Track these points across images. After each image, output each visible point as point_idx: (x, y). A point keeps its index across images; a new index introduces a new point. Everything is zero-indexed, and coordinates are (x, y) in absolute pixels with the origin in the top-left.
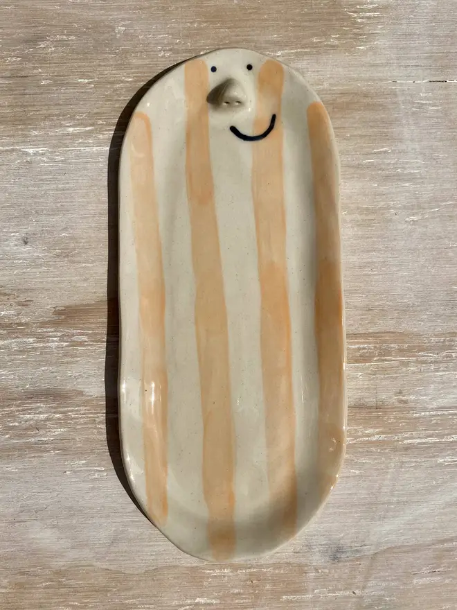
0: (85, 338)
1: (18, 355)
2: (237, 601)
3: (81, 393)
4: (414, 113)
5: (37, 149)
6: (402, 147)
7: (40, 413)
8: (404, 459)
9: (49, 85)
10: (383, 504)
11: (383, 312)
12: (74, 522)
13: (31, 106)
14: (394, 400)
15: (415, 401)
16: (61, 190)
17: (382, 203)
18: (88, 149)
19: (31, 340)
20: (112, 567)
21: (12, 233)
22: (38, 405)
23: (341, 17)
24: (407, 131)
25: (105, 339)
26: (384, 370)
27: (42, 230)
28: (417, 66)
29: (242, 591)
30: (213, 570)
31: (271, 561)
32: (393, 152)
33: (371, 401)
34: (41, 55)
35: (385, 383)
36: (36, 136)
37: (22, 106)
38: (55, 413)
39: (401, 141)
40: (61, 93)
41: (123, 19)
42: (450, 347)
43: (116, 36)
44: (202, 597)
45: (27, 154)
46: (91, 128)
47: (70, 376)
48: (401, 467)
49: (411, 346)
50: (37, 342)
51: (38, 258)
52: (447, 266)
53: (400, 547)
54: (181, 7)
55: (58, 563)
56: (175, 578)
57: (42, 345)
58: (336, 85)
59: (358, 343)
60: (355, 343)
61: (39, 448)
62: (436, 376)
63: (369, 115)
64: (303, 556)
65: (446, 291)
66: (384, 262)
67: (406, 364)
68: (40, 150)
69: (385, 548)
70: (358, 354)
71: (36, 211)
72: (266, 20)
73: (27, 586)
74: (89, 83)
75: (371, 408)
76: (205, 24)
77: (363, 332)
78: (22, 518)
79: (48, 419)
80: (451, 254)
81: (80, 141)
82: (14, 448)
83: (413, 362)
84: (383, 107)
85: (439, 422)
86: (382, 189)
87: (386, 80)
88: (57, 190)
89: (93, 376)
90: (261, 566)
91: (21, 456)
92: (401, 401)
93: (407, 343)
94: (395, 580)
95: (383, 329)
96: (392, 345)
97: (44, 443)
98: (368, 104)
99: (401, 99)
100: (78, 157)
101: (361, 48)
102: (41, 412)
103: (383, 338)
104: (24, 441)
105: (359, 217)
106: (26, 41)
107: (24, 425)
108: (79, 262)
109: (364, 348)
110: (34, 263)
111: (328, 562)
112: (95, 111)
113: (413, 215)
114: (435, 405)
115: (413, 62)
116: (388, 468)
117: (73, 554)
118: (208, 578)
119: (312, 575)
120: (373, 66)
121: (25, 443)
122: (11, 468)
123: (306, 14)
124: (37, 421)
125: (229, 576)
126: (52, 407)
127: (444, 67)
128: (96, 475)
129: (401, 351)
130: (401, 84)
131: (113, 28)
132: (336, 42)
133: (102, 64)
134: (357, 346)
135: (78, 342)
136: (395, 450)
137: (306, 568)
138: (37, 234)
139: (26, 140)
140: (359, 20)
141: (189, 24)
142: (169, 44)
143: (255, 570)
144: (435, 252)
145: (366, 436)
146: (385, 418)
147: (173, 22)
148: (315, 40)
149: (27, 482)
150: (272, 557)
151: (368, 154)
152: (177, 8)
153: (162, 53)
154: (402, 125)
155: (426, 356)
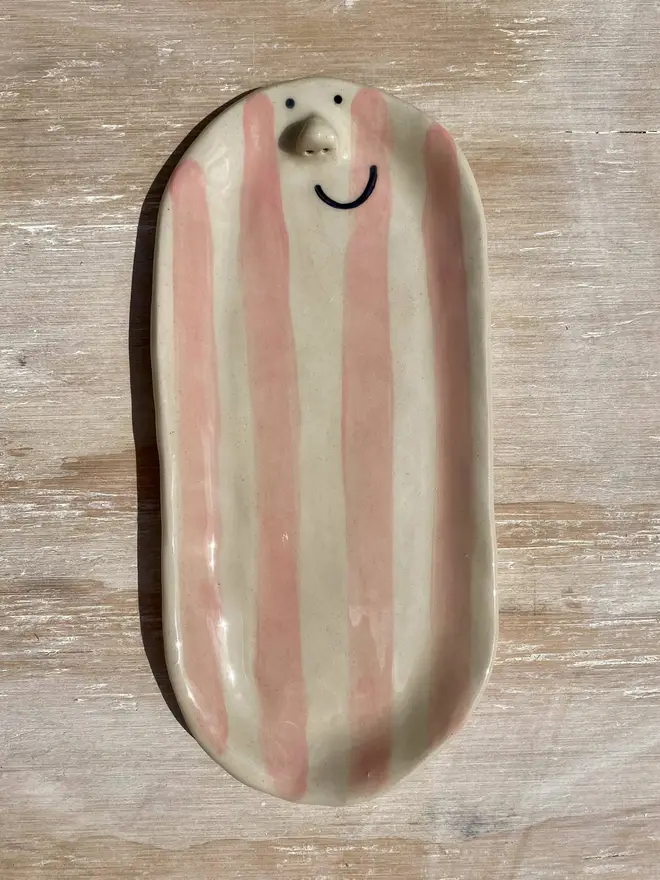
0: (107, 505)
1: (11, 527)
3: (100, 585)
4: (597, 179)
5: (41, 227)
6: (576, 228)
8: (575, 689)
9: (59, 132)
10: (540, 755)
11: (547, 473)
12: (89, 772)
13: (32, 162)
14: (560, 602)
15: (594, 605)
16: (75, 286)
17: (548, 312)
18: (115, 227)
19: (29, 506)
20: (141, 840)
21: (2, 349)
22: (39, 601)
23: (491, 36)
24: (585, 205)
25: (136, 507)
26: (547, 558)
27: (47, 346)
28: (603, 109)
29: (332, 878)
30: (291, 847)
31: (376, 836)
32: (565, 236)
33: (527, 603)
34: (49, 89)
35: (547, 577)
36: (40, 207)
37: (21, 163)
38: (62, 613)
39: (576, 219)
40: (77, 144)
41: (170, 37)
42: (644, 526)
43: (158, 61)
45: (27, 233)
46: (120, 196)
47: (85, 560)
48: (570, 701)
49: (588, 523)
50: (38, 509)
51: (41, 386)
52: (643, 405)
53: (566, 818)
54: (256, 20)
55: (64, 833)
56: (234, 858)
58: (481, 136)
59: (509, 517)
60: (505, 518)
61: (41, 664)
62: (622, 568)
63: (530, 181)
64: (423, 829)
65: (641, 442)
66: (549, 399)
67: (581, 550)
69: (544, 819)
70: (509, 533)
71: (38, 318)
72: (378, 39)
73: (19, 865)
74: (117, 130)
75: (526, 613)
76: (289, 45)
77: (516, 501)
78: (13, 766)
79: (51, 622)
80: (648, 389)
81: (104, 215)
82: (3, 664)
83: (592, 548)
84: (551, 169)
85: (626, 635)
86: (548, 291)
87: (557, 129)
88: (70, 287)
89: (118, 561)
90: (361, 843)
91: (11, 674)
92: (570, 605)
93: (580, 519)
94: (558, 866)
95: (546, 497)
96: (559, 522)
97: (46, 656)
98: (530, 166)
99: (576, 158)
100: (101, 239)
101: (521, 82)
102: (42, 612)
103: (545, 511)
104: (17, 653)
105: (512, 332)
106: (26, 68)
107: (17, 630)
108: (101, 392)
109: (517, 525)
110: (35, 393)
111: (459, 838)
112: (126, 172)
113: (593, 330)
114: (620, 610)
115: (594, 104)
116: (549, 702)
117: (84, 820)
118: (283, 858)
119: (435, 857)
120: (535, 108)
121: (18, 656)
123: (439, 31)
124: (36, 624)
125: (313, 857)
126: (58, 605)
127: (641, 112)
128: (122, 706)
129: (572, 531)
130: (579, 136)
131: (154, 50)
132: (483, 73)
133: (137, 101)
134: (505, 522)
135: (97, 510)
136: (560, 675)
137: (426, 847)
138: (40, 351)
139: (26, 213)
140: (518, 41)
141: (265, 45)
142: (237, 74)
143: (351, 848)
144: (624, 385)
145: (519, 655)
146: (547, 629)
147: (243, 42)
148: (451, 69)
149: (20, 713)
150: (377, 830)
151: (527, 239)
152: (249, 21)
153: (226, 87)
154: (579, 197)
155: (608, 538)
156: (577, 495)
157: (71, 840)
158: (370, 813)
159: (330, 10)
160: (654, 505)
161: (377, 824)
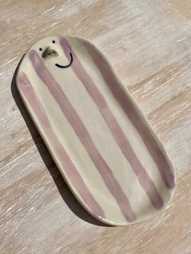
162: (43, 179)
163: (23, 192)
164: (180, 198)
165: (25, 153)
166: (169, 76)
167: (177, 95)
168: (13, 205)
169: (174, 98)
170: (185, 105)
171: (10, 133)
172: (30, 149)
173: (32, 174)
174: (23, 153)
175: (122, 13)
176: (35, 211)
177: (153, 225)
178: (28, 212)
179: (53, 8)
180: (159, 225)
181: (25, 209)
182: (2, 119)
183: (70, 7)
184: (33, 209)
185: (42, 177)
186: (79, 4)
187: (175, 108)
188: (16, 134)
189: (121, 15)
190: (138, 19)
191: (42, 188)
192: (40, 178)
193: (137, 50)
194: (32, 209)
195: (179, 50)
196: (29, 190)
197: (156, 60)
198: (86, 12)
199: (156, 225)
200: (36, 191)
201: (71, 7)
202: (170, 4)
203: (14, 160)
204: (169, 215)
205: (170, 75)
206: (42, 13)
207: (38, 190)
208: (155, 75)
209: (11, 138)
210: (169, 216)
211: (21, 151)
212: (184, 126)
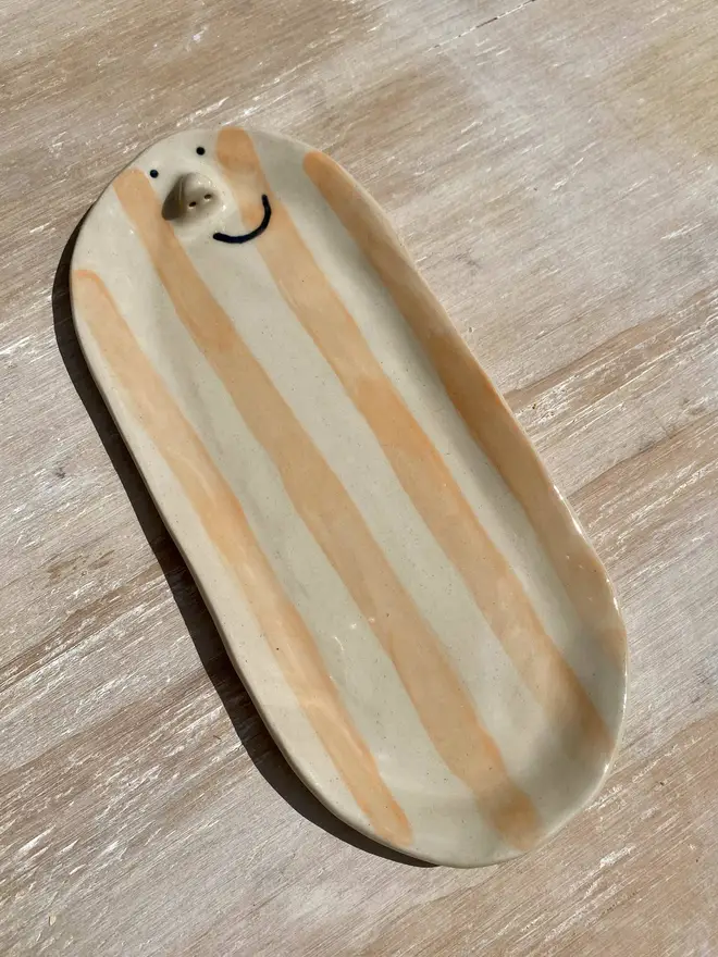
1: (131, 641)
2: (660, 828)
4: (483, 68)
5: (16, 345)
6: (491, 112)
7: (209, 710)
11: (598, 313)
14: (684, 414)
15: (710, 402)
17: (511, 185)
19: (139, 609)
20: (446, 891)
21: (34, 473)
23: (329, 8)
24: (487, 92)
26: (647, 384)
27: (78, 447)
28: (452, 18)
29: (657, 808)
32: (485, 122)
33: (658, 433)
35: (659, 399)
39: (486, 105)
40: (15, 258)
41: (54, 134)
42: (708, 312)
43: (53, 157)
44: (605, 853)
45: (5, 357)
49: (658, 337)
50: (151, 606)
51: (90, 486)
54: (123, 86)
55: (360, 937)
57: (158, 608)
59: (594, 367)
60: (588, 370)
61: (236, 764)
62: (715, 357)
65: (656, 247)
66: (559, 252)
67: (671, 360)
68: (21, 343)
70: (601, 382)
71: (55, 426)
72: (239, 52)
74: (46, 229)
75: (663, 441)
76: (164, 91)
77: (589, 350)
78: (266, 895)
80: (633, 202)
82: (197, 788)
83: (677, 354)
84: (441, 79)
86: (501, 169)
87: (426, 49)
90: (660, 752)
91: (212, 795)
92: (694, 413)
93: (652, 335)
95: (612, 333)
96: (636, 347)
99: (456, 61)
101: (374, 29)
103: (619, 345)
104: (206, 768)
105: (494, 215)
107: (193, 743)
109: (604, 370)
110: (88, 497)
113: (557, 180)
115: (444, 17)
117: (373, 909)
118: (597, 817)
121: (208, 771)
122: (206, 823)
123: (284, 24)
124: (209, 725)
125: (626, 795)
127: (484, 6)
129: (652, 350)
130: (446, 46)
131: (46, 151)
132: (339, 37)
134: (592, 373)
138: (73, 455)
140: (352, 2)
143: (655, 763)
144: (612, 210)
145: (681, 483)
146: (690, 445)
147: (122, 108)
148: (312, 46)
149: (242, 832)
150: (665, 729)
151: (456, 139)
152: (117, 90)
153: (127, 148)
154: (476, 88)
155: (686, 338)
156: (635, 316)
157: (372, 941)
158: (649, 715)
159: (184, 49)
160: (704, 291)
161: (663, 722)
162: (155, 736)
163: (84, 784)
164: (657, 825)
165: (94, 639)
166: (630, 367)
167: (659, 437)
168: (42, 831)
169: (648, 448)
170: (688, 474)
171: (43, 561)
172: (112, 625)
173: (119, 715)
174: (85, 637)
175: (468, 128)
176: (123, 857)
177: (556, 926)
178: (93, 860)
179: (220, 103)
180: (576, 924)
181: (85, 846)
182: (17, 510)
183: (279, 103)
184: (116, 850)
185: (154, 727)
186: (315, 92)
187: (651, 486)
188: (67, 564)
189: (466, 133)
190: (527, 150)
191: (150, 772)
192: (146, 734)
193: (519, 268)
194: (112, 847)
195: (670, 270)
196: (102, 777)
197: (584, 306)
198: (336, 123)
199: (564, 924)
200: (130, 780)
201: (284, 100)
202: (642, 100)
203: (55, 663)
204: (613, 890)
205: (634, 362)
206: (179, 119)
207: (134, 777)
208: (581, 360)
209: (45, 583)
210: (613, 893)
211: (79, 629)
212: (683, 554)
